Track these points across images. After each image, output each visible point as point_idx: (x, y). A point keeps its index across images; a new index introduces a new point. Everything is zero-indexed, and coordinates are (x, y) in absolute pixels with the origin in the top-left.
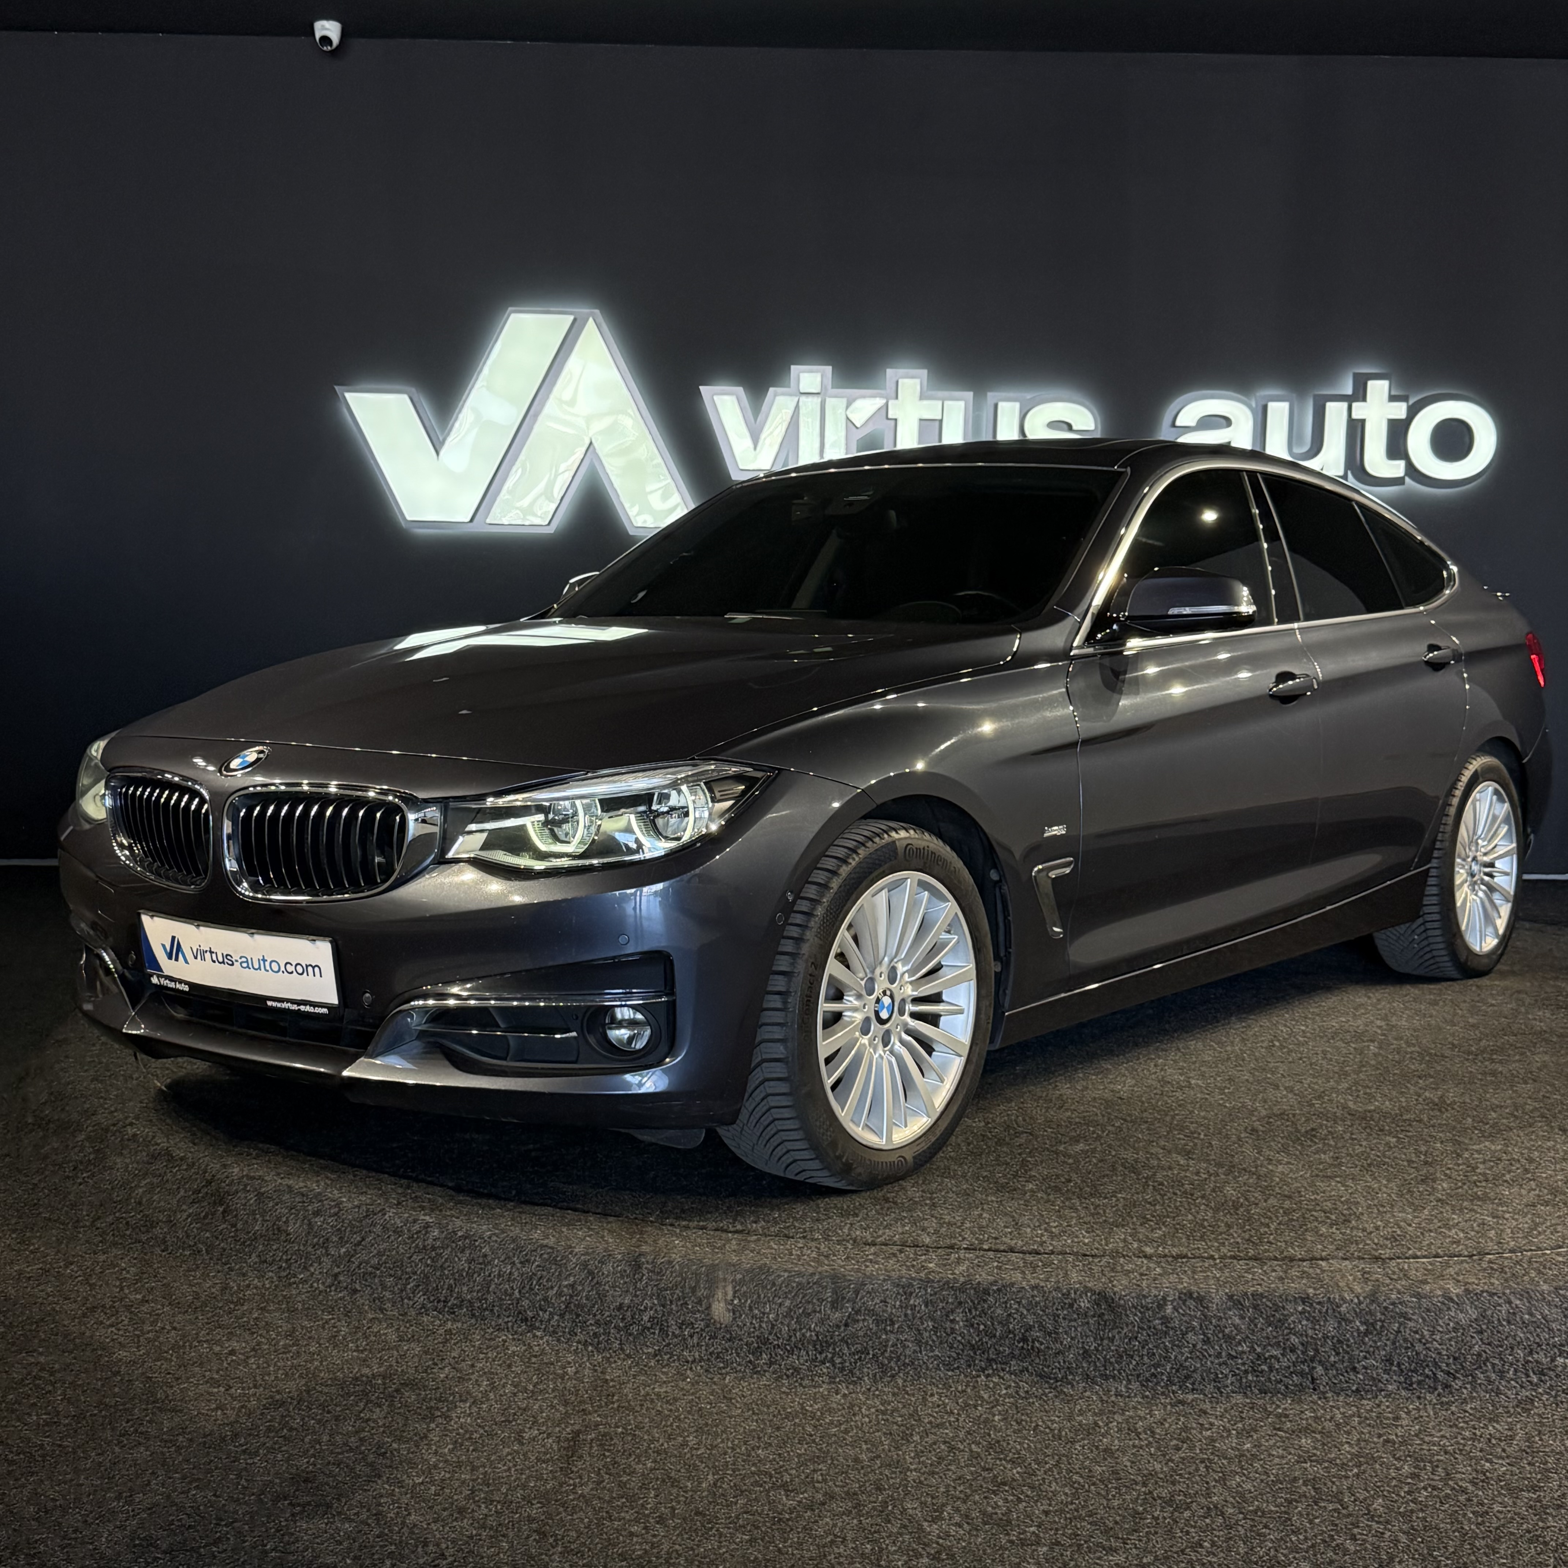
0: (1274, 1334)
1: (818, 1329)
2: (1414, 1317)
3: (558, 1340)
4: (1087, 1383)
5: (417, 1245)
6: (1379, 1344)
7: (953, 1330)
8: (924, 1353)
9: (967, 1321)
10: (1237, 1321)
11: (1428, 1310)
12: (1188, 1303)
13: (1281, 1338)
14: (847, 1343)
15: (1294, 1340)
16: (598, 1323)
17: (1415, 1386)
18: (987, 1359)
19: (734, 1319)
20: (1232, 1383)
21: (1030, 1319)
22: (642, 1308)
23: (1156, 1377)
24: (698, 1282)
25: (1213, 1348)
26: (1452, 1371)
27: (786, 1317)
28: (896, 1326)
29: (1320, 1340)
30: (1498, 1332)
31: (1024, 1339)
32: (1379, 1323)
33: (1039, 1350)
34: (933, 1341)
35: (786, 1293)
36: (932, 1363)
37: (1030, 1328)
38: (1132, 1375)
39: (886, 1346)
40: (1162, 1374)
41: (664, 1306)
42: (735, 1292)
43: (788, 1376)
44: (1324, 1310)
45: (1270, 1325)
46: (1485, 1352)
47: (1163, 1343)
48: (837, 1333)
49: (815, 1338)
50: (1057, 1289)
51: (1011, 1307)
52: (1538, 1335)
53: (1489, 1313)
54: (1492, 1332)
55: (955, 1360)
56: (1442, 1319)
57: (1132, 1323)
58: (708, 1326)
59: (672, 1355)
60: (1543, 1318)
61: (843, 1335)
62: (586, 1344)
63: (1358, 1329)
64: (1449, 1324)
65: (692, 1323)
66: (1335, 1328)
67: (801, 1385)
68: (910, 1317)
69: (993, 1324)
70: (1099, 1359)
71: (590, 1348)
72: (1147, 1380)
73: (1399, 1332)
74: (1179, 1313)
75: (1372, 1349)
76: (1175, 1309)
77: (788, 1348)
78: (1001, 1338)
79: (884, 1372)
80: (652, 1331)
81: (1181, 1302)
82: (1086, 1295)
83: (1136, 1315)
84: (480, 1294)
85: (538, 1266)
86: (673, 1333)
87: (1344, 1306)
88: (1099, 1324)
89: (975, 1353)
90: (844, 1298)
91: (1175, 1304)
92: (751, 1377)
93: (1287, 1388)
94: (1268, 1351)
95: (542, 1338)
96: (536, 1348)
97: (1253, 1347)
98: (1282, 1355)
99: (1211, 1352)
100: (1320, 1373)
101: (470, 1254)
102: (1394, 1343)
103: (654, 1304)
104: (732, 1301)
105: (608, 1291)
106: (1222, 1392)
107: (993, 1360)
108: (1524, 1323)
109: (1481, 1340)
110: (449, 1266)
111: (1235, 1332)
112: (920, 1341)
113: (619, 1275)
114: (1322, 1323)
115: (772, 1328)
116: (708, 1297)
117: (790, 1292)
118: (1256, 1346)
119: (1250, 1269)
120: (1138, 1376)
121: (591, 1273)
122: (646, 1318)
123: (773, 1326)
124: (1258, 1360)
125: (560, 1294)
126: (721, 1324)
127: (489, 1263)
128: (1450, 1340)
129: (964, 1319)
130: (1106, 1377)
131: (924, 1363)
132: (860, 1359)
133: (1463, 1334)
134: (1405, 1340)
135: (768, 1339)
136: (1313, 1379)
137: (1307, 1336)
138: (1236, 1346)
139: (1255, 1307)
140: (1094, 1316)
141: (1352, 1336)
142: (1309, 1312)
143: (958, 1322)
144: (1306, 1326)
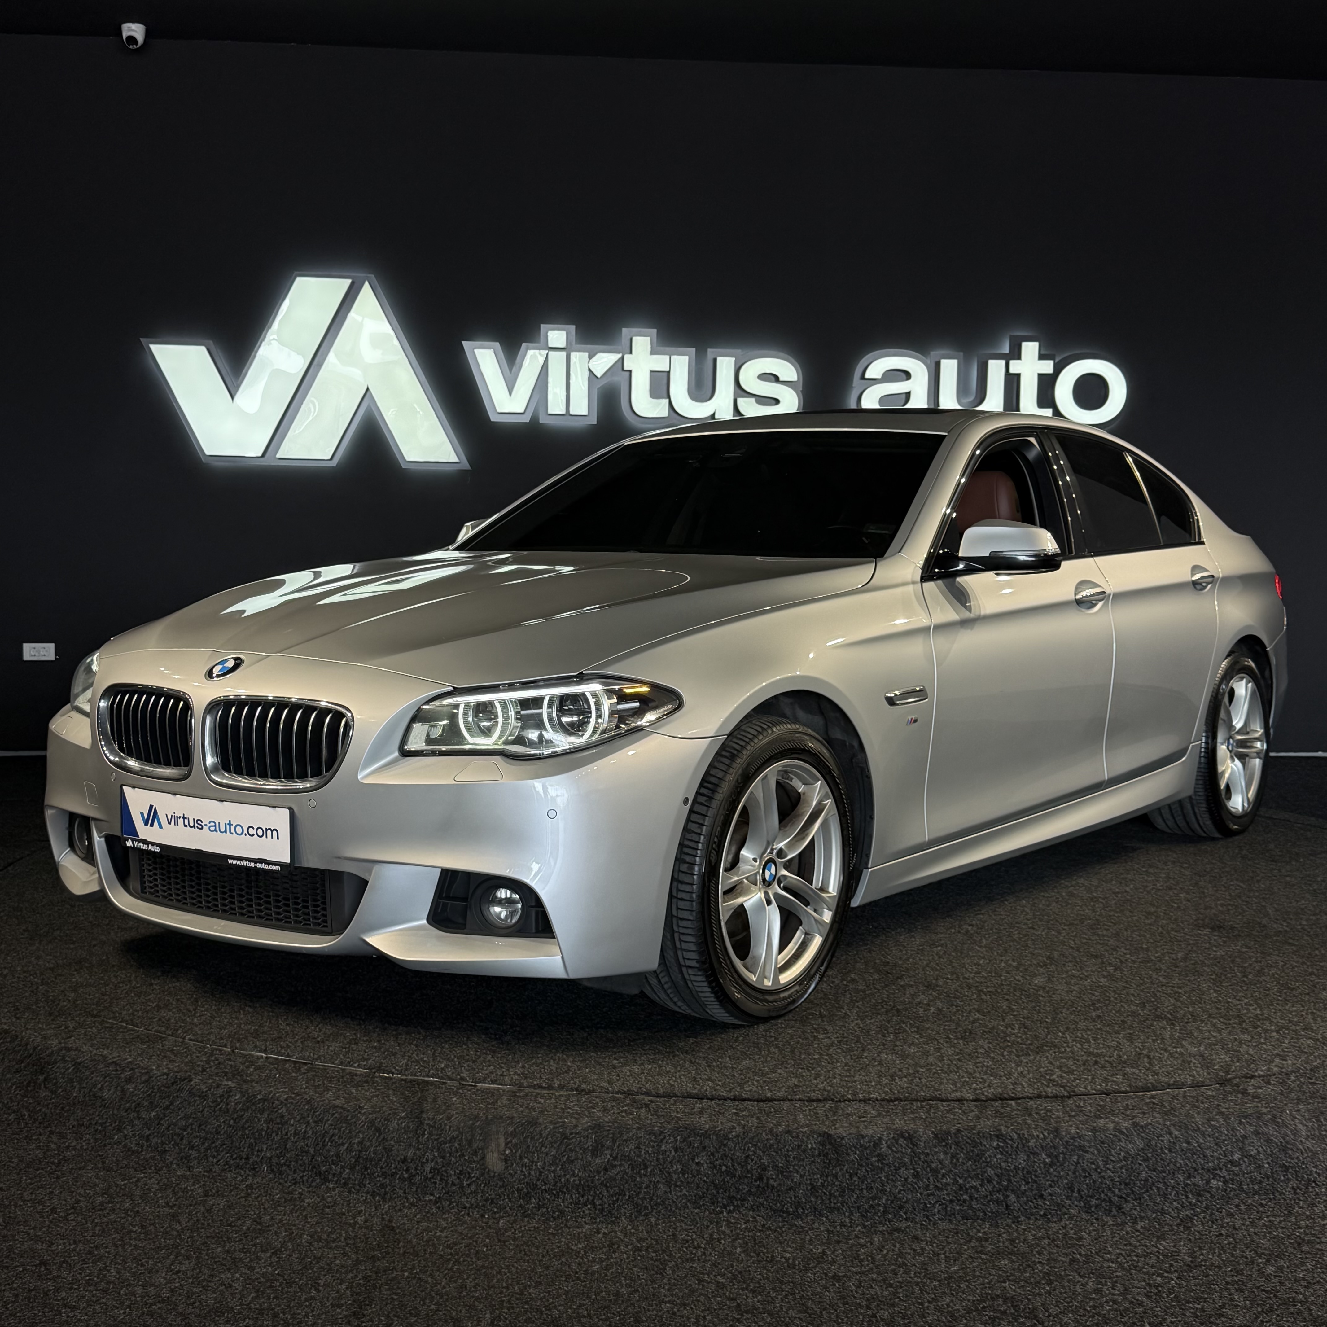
0: (974, 1167)
1: (580, 1174)
2: (1091, 1150)
3: (350, 1192)
4: (815, 1216)
5: (220, 1109)
6: (1062, 1173)
7: (699, 1172)
8: (673, 1193)
9: (710, 1163)
10: (942, 1156)
11: (1103, 1143)
12: (900, 1142)
13: (979, 1171)
14: (606, 1186)
15: (990, 1171)
16: (384, 1175)
17: (1093, 1209)
18: (729, 1197)
19: (506, 1168)
20: (939, 1211)
21: (765, 1160)
22: (424, 1160)
23: (874, 1208)
24: (473, 1135)
25: (922, 1181)
26: (1124, 1196)
27: (551, 1165)
28: (649, 1170)
29: (1012, 1171)
30: (1161, 1159)
31: (760, 1178)
32: (1061, 1155)
33: (773, 1187)
34: (681, 1181)
35: (551, 1143)
36: (681, 1201)
37: (765, 1169)
38: (853, 1207)
39: (640, 1188)
40: (879, 1205)
41: (443, 1157)
42: (507, 1144)
43: (555, 1219)
44: (1015, 1145)
45: (969, 1160)
46: (1151, 1178)
47: (880, 1178)
48: (597, 1177)
49: (577, 1182)
50: (788, 1132)
51: (749, 1149)
52: (1194, 1162)
53: (1153, 1143)
54: (1156, 1159)
55: (701, 1198)
56: (1114, 1149)
57: (853, 1161)
58: (482, 1174)
59: (451, 1203)
60: (1199, 1146)
61: (602, 1179)
62: (373, 1194)
63: (1044, 1161)
64: (1120, 1154)
65: (469, 1173)
66: (1024, 1161)
67: (566, 1225)
68: (661, 1161)
69: (733, 1166)
70: (825, 1193)
71: (377, 1198)
72: (867, 1211)
73: (1078, 1163)
74: (892, 1151)
75: (1055, 1179)
76: (889, 1147)
77: (555, 1192)
78: (740, 1178)
79: (639, 1212)
80: (433, 1180)
81: (894, 1141)
82: (813, 1137)
83: (855, 1153)
84: (278, 1152)
85: (332, 1125)
86: (453, 1182)
87: (1032, 1141)
88: (824, 1162)
89: (718, 1193)
90: (603, 1146)
91: (889, 1143)
92: (523, 1220)
93: (985, 1214)
94: (969, 1182)
95: (334, 1189)
96: (329, 1200)
97: (955, 1180)
98: (981, 1185)
99: (921, 1184)
100: (1013, 1200)
101: (268, 1115)
102: (1074, 1173)
103: (434, 1155)
104: (505, 1151)
105: (393, 1146)
106: (930, 1220)
107: (733, 1197)
108: (1183, 1150)
109: (1147, 1166)
110: (249, 1127)
111: (940, 1166)
112: (670, 1183)
113: (403, 1131)
114: (1014, 1157)
115: (540, 1175)
116: (482, 1149)
117: (555, 1142)
118: (958, 1179)
119: (951, 1110)
120: (859, 1208)
121: (378, 1130)
122: (428, 1169)
123: (541, 1173)
124: (960, 1190)
125: (349, 1150)
126: (495, 1173)
127: (286, 1122)
128: (1121, 1168)
129: (708, 1161)
130: (832, 1210)
131: (674, 1202)
132: (617, 1200)
133: (1132, 1162)
134: (1084, 1170)
135: (537, 1185)
136: (1007, 1205)
137: (1001, 1168)
138: (942, 1179)
139: (957, 1144)
140: (819, 1155)
141: (1040, 1167)
142: (1002, 1147)
143: (703, 1164)
144: (1000, 1159)
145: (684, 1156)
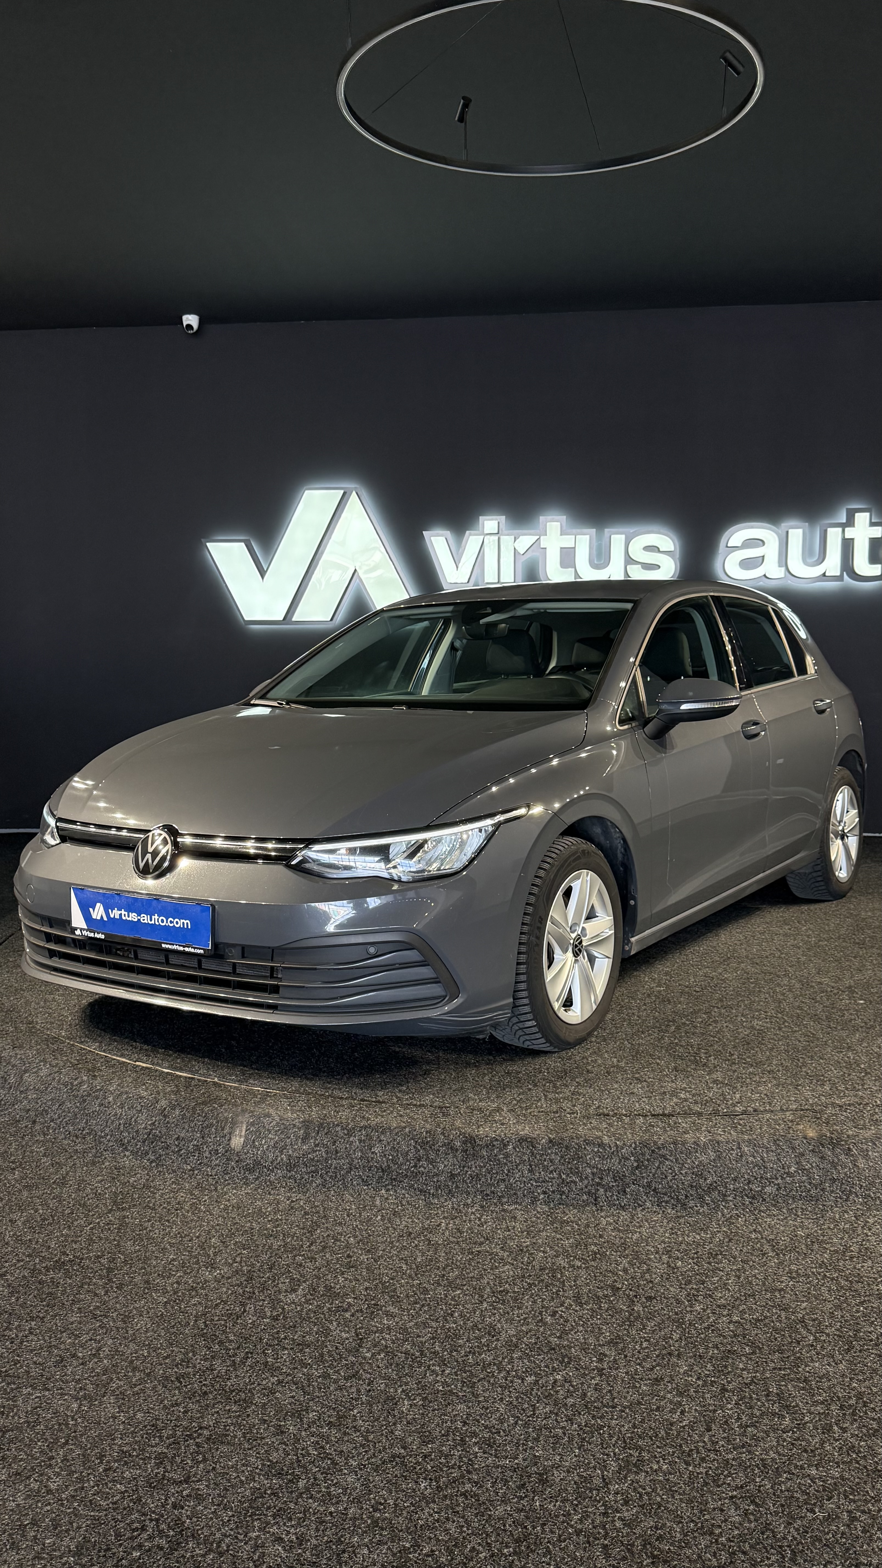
2: (671, 1158)
6: (644, 1175)
7: (373, 1159)
13: (579, 1169)
14: (306, 1165)
15: (588, 1170)
16: (163, 1148)
18: (390, 1178)
19: (243, 1148)
24: (226, 1123)
27: (273, 1147)
29: (605, 1171)
30: (728, 1168)
32: (646, 1161)
35: (276, 1131)
42: (246, 1131)
44: (611, 1151)
48: (302, 1159)
52: (756, 1172)
54: (723, 1168)
56: (690, 1159)
58: (226, 1152)
60: (762, 1159)
62: (151, 1161)
63: (632, 1165)
64: (694, 1163)
65: (218, 1150)
66: (616, 1163)
68: (348, 1149)
69: (398, 1156)
71: (154, 1164)
74: (516, 1150)
78: (401, 1165)
80: (193, 1154)
81: (519, 1143)
82: (460, 1137)
83: (488, 1151)
86: (206, 1156)
87: (625, 1149)
88: (464, 1157)
89: (383, 1175)
90: (310, 1136)
91: (515, 1144)
93: (578, 1203)
94: (570, 1178)
95: (128, 1156)
96: (121, 1163)
97: (560, 1174)
98: (579, 1180)
99: (532, 1177)
100: (602, 1193)
101: (101, 1101)
103: (198, 1136)
104: (245, 1135)
105: (173, 1127)
106: (534, 1205)
107: (393, 1179)
109: (715, 1173)
110: (88, 1108)
111: (550, 1164)
113: (181, 1117)
114: (608, 1160)
115: (264, 1154)
116: (230, 1133)
117: (279, 1131)
121: (165, 1115)
122: (191, 1146)
124: (562, 1184)
126: (235, 1151)
127: (111, 1107)
129: (381, 1151)
132: (312, 1176)
133: (702, 1170)
135: (260, 1162)
137: (597, 1168)
138: (550, 1174)
139: (567, 1148)
141: (627, 1169)
143: (376, 1154)
144: (598, 1161)
145: (364, 1147)
